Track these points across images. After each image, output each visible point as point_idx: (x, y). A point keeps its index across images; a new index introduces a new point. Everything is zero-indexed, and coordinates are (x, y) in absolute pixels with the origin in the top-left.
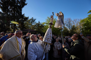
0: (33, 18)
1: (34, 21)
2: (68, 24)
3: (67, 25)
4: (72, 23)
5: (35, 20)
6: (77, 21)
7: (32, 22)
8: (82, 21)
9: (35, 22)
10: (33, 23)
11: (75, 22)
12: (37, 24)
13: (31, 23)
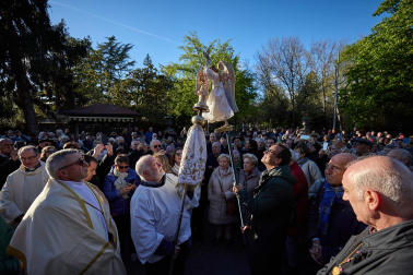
0: (112, 39)
1: (123, 56)
2: (286, 66)
3: (281, 74)
4: (303, 62)
5: (127, 49)
6: (328, 51)
7: (111, 63)
8: (348, 53)
9: (130, 61)
10: (117, 67)
11: (316, 56)
12: (137, 73)
13: (109, 67)
